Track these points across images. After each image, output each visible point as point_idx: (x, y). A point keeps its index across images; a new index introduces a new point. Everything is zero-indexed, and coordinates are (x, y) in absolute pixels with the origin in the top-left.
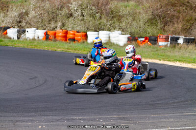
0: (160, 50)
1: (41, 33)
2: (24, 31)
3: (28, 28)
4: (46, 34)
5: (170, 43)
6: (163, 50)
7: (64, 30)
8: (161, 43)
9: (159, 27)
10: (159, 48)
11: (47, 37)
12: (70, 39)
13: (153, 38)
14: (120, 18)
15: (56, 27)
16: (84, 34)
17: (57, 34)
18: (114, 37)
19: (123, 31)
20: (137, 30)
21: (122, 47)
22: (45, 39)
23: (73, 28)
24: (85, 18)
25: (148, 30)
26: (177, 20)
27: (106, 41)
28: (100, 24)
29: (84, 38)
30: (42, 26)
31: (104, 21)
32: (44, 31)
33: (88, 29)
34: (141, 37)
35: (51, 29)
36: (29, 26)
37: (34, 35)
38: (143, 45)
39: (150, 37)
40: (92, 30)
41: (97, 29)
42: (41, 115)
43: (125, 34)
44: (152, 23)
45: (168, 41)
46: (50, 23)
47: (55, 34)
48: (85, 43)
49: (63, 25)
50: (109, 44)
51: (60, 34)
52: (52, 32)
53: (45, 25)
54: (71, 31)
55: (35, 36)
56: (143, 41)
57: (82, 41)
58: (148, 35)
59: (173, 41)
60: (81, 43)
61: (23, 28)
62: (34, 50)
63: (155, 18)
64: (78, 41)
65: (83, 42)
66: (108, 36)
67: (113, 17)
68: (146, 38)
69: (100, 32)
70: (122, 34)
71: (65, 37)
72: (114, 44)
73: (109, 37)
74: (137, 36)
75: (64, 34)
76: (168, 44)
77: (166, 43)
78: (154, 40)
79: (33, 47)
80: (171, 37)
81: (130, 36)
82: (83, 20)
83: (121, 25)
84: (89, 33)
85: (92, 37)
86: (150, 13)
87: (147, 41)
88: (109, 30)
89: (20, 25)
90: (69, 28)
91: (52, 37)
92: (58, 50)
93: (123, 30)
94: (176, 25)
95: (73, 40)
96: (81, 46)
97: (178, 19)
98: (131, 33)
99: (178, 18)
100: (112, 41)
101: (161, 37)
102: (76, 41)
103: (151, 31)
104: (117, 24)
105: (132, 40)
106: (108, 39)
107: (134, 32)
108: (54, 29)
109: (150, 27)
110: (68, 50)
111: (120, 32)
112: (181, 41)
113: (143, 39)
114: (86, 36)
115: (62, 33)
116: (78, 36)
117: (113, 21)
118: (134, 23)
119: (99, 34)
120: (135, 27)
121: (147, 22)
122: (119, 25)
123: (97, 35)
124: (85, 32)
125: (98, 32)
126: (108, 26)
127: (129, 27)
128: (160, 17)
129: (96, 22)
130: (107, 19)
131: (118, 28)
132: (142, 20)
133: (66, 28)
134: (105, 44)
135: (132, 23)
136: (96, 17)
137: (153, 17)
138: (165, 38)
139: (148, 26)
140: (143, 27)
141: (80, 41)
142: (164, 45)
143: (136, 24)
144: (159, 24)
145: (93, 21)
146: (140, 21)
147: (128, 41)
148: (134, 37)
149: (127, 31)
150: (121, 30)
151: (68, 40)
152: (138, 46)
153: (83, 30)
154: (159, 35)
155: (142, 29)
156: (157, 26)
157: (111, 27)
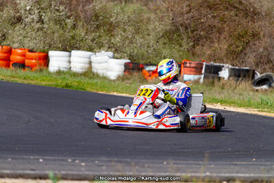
5: (204, 77)
7: (5, 47)
8: (188, 77)
9: (185, 46)
12: (15, 64)
14: (111, 28)
16: (44, 54)
18: (99, 63)
19: (117, 52)
20: (143, 50)
21: (114, 81)
23: (21, 42)
24: (46, 26)
25: (164, 51)
26: (218, 35)
27: (84, 71)
28: (73, 38)
29: (41, 62)
31: (81, 32)
33: (51, 47)
34: (151, 64)
38: (154, 78)
40: (58, 49)
41: (68, 47)
43: (121, 58)
44: (171, 40)
45: (201, 74)
48: (44, 72)
49: (4, 37)
50: (89, 73)
54: (17, 48)
56: (154, 72)
57: (38, 68)
59: (211, 73)
60: (36, 72)
63: (178, 29)
64: (31, 67)
65: (41, 70)
66: (87, 60)
67: (98, 27)
69: (74, 52)
70: (114, 57)
71: (7, 61)
72: (98, 75)
73: (90, 63)
74: (142, 62)
75: (5, 55)
76: (200, 78)
77: (196, 77)
80: (206, 66)
81: (129, 61)
82: (42, 29)
83: (113, 41)
84: (51, 53)
85: (57, 60)
86: (168, 21)
88: (90, 49)
90: (13, 42)
93: (116, 50)
94: (216, 45)
95: (22, 65)
96: (36, 75)
97: (220, 33)
98: (131, 57)
99: (220, 31)
100: (94, 70)
101: (188, 65)
102: (26, 69)
103: (169, 54)
104: (104, 40)
105: (133, 69)
106: (87, 66)
107: (137, 55)
109: (167, 46)
111: (111, 54)
112: (224, 74)
113: (154, 68)
114: (46, 60)
115: (2, 52)
116: (32, 59)
117: (98, 34)
118: (137, 37)
119: (70, 56)
120: (139, 45)
121: (163, 36)
122: (110, 40)
123: (67, 59)
124: (44, 52)
125: (70, 52)
126: (89, 41)
127: (128, 46)
128: (187, 28)
129: (66, 33)
130: (87, 29)
131: (107, 45)
132: (153, 34)
133: (8, 43)
134: (81, 74)
135: (134, 37)
136: (66, 25)
137: (174, 28)
138: (195, 68)
139: (165, 44)
140: (155, 47)
141: (35, 68)
142: (192, 79)
143: (141, 41)
144: (184, 42)
145: (61, 32)
146: (149, 35)
147: (125, 71)
148: (138, 64)
149: (125, 53)
150: (113, 49)
151: (11, 66)
152: (144, 80)
153: (41, 48)
154: (183, 62)
155: (152, 48)
156: (181, 46)
157: (93, 45)
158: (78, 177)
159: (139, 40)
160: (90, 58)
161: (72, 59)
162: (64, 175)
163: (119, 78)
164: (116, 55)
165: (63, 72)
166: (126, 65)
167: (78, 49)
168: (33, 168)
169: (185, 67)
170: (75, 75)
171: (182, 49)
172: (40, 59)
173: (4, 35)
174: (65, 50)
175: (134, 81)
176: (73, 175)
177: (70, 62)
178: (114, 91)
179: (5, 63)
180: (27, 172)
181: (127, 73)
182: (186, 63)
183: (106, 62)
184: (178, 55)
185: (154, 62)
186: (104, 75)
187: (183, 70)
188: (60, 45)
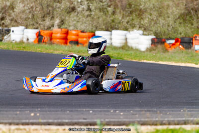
0: (196, 56)
1: (31, 34)
2: (8, 31)
3: (13, 26)
4: (39, 35)
7: (63, 30)
8: (198, 47)
9: (196, 25)
10: (194, 54)
12: (71, 42)
13: (186, 40)
14: (141, 13)
15: (53, 26)
16: (92, 34)
17: (53, 35)
18: (132, 39)
20: (165, 29)
21: (144, 52)
23: (75, 26)
24: (93, 13)
25: (180, 29)
27: (122, 45)
28: (113, 21)
30: (33, 25)
31: (119, 17)
32: (37, 31)
33: (97, 28)
34: (171, 39)
35: (46, 28)
36: (15, 24)
37: (22, 36)
38: (173, 49)
39: (182, 38)
40: (102, 29)
41: (109, 28)
43: (148, 35)
44: (185, 20)
46: (44, 20)
47: (51, 35)
49: (62, 22)
50: (125, 47)
51: (59, 35)
52: (46, 32)
53: (37, 23)
54: (73, 30)
55: (23, 38)
56: (173, 44)
58: (179, 36)
61: (6, 26)
63: (190, 13)
64: (83, 44)
66: (124, 37)
67: (131, 13)
68: (177, 41)
69: (114, 32)
70: (143, 34)
71: (65, 40)
72: (132, 48)
73: (126, 39)
74: (164, 37)
75: (64, 35)
78: (187, 43)
79: (21, 49)
81: (154, 37)
83: (142, 22)
86: (182, 7)
87: (179, 43)
88: (126, 29)
89: (3, 24)
90: (70, 26)
91: (46, 38)
92: (56, 52)
93: (145, 29)
95: (76, 42)
98: (156, 34)
100: (129, 44)
101: (198, 38)
102: (80, 45)
103: (184, 31)
104: (136, 22)
105: (158, 43)
106: (124, 41)
107: (160, 33)
108: (49, 28)
109: (182, 25)
111: (141, 32)
113: (173, 41)
115: (61, 34)
116: (84, 38)
117: (131, 18)
118: (160, 19)
119: (111, 35)
120: (161, 25)
121: (179, 18)
122: (140, 22)
123: (109, 37)
124: (92, 32)
125: (111, 31)
126: (125, 23)
127: (154, 26)
128: (196, 11)
129: (108, 18)
130: (123, 14)
131: (138, 26)
132: (171, 16)
133: (66, 26)
134: (120, 48)
135: (158, 19)
136: (108, 12)
137: (187, 12)
139: (180, 23)
140: (173, 26)
141: (86, 44)
143: (163, 21)
144: (195, 22)
145: (104, 17)
146: (168, 17)
147: (152, 44)
148: (161, 39)
149: (151, 31)
150: (143, 29)
151: (68, 43)
152: (166, 50)
153: (90, 29)
154: (194, 36)
155: (171, 27)
156: (192, 25)
157: (128, 26)
158: (119, 123)
159: (161, 21)
160: (126, 36)
161: (113, 37)
162: (108, 122)
163: (149, 50)
164: (145, 33)
166: (153, 40)
167: (117, 29)
168: (85, 117)
169: (196, 40)
170: (115, 48)
171: (193, 26)
172: (89, 38)
173: (62, 21)
174: (107, 30)
175: (159, 51)
176: (114, 122)
177: (111, 39)
178: (144, 59)
179: (64, 41)
180: (80, 121)
181: (153, 46)
182: (196, 37)
183: (138, 38)
184: (190, 32)
185: (173, 37)
186: (137, 48)
187: (194, 42)
188: (104, 27)
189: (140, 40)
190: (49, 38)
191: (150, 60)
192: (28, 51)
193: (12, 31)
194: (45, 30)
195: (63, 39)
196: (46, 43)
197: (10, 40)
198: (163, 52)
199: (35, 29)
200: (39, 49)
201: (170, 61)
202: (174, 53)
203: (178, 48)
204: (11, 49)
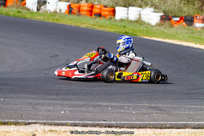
0: (196, 33)
1: (63, 6)
2: (45, 2)
4: (70, 7)
6: (199, 32)
7: (89, 4)
8: (198, 25)
9: (197, 6)
10: (195, 30)
11: (70, 10)
12: (96, 14)
13: (189, 18)
15: (81, 0)
16: (113, 9)
17: (81, 8)
18: (145, 15)
19: (156, 8)
20: (172, 8)
21: (154, 26)
22: (68, 13)
23: (99, 1)
25: (184, 8)
27: (136, 19)
29: (111, 13)
33: (117, 4)
34: (176, 17)
35: (75, 1)
37: (55, 7)
38: (178, 25)
39: (186, 17)
40: (121, 6)
41: (127, 5)
42: (63, 99)
43: (158, 12)
44: (188, 2)
47: (79, 7)
48: (113, 20)
50: (139, 22)
51: (86, 8)
52: (76, 5)
54: (97, 5)
55: (56, 9)
56: (178, 21)
57: (109, 17)
58: (183, 15)
60: (108, 19)
62: (56, 24)
64: (105, 16)
65: (111, 19)
66: (138, 13)
68: (181, 18)
69: (130, 8)
70: (154, 12)
71: (91, 12)
72: (144, 22)
73: (140, 15)
74: (171, 15)
75: (90, 9)
77: (203, 25)
78: (189, 21)
79: (55, 21)
81: (163, 14)
83: (154, 2)
84: (117, 9)
85: (121, 12)
87: (182, 21)
88: (140, 6)
90: (95, 1)
91: (75, 10)
92: (83, 26)
95: (100, 15)
96: (108, 23)
98: (164, 12)
100: (142, 19)
101: (198, 18)
102: (102, 17)
103: (187, 10)
105: (166, 19)
106: (138, 16)
107: (168, 11)
108: (78, 2)
109: (186, 5)
110: (94, 27)
111: (152, 9)
113: (178, 19)
114: (114, 12)
115: (88, 7)
116: (106, 11)
119: (128, 10)
120: (169, 4)
122: (152, 1)
123: (126, 12)
124: (113, 7)
125: (128, 8)
127: (163, 5)
131: (150, 4)
133: (92, 1)
134: (135, 22)
138: (202, 19)
139: (184, 4)
140: (179, 6)
141: (107, 17)
142: (201, 26)
144: (196, 3)
147: (161, 20)
148: (168, 16)
149: (161, 9)
150: (154, 7)
151: (93, 15)
152: (172, 26)
153: (111, 5)
154: (195, 15)
155: (177, 7)
156: (194, 5)
157: (142, 3)
160: (140, 12)
161: (129, 12)
162: (123, 124)
163: (158, 25)
164: (156, 10)
165: (124, 20)
166: (162, 17)
167: (133, 6)
170: (131, 22)
171: (195, 7)
172: (110, 12)
174: (125, 6)
175: (166, 26)
177: (128, 14)
179: (89, 13)
181: (162, 22)
182: (196, 17)
183: (149, 14)
184: (192, 12)
185: (178, 15)
186: (149, 22)
187: (195, 20)
188: (122, 4)
189: (151, 16)
190: (77, 10)
191: (159, 38)
192: (61, 23)
193: (48, 2)
194: (75, 3)
195: (89, 11)
196: (75, 14)
197: (46, 10)
198: (169, 27)
199: (67, 2)
200: (70, 22)
201: (175, 39)
202: (178, 28)
203: (181, 25)
204: (47, 21)
